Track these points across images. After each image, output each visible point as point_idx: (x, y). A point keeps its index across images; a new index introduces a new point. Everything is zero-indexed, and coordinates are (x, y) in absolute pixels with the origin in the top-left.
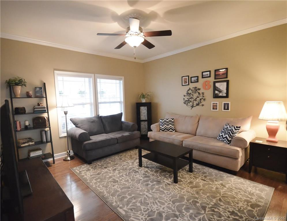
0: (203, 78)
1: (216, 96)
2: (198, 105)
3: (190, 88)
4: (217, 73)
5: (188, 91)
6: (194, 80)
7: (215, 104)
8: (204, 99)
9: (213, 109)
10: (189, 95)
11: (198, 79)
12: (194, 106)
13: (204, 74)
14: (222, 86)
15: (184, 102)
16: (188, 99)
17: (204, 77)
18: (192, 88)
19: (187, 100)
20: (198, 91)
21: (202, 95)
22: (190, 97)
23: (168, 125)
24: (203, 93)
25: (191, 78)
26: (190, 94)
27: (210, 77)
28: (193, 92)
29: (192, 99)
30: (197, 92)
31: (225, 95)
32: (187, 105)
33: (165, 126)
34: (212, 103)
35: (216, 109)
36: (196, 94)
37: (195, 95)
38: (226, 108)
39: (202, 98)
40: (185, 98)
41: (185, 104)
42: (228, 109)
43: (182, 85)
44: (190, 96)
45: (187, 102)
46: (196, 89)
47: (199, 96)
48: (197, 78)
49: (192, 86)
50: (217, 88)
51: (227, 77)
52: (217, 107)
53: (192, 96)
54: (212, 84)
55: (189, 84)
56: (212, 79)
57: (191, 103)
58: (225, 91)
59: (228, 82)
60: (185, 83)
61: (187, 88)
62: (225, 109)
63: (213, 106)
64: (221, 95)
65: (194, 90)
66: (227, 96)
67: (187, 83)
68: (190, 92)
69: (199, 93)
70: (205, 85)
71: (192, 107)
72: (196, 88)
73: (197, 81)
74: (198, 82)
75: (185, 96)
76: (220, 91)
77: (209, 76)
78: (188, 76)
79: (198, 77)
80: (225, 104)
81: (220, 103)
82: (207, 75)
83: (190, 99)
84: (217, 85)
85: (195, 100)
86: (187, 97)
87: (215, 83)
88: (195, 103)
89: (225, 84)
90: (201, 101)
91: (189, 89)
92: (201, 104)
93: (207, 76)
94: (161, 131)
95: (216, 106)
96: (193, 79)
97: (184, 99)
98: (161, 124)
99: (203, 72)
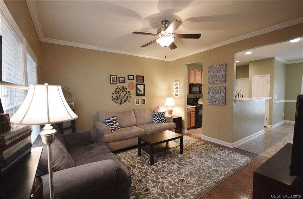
0: (128, 80)
1: (138, 95)
2: (125, 101)
3: (118, 87)
4: (138, 78)
5: (116, 89)
6: (122, 81)
7: (138, 100)
8: (130, 97)
9: (137, 104)
10: (117, 93)
11: (125, 80)
12: (122, 102)
13: (129, 76)
14: (141, 87)
15: (113, 100)
16: (116, 96)
17: (129, 79)
18: (120, 87)
19: (116, 97)
20: (126, 90)
21: (128, 93)
22: (119, 95)
23: (116, 123)
24: (129, 92)
25: (119, 78)
26: (118, 92)
27: (133, 80)
28: (121, 91)
29: (120, 97)
30: (125, 91)
31: (143, 94)
32: (116, 102)
34: (136, 99)
35: (138, 104)
36: (123, 92)
37: (123, 94)
38: (144, 102)
39: (129, 96)
40: (113, 95)
41: (114, 101)
42: (145, 103)
43: (111, 84)
44: (118, 94)
45: (115, 100)
46: (124, 89)
47: (126, 94)
48: (124, 79)
49: (120, 85)
50: (138, 88)
51: (143, 82)
52: (139, 102)
53: (120, 94)
54: (135, 85)
55: (117, 84)
56: (135, 82)
57: (119, 101)
58: (143, 91)
59: (144, 85)
60: (114, 82)
61: (115, 87)
62: (143, 103)
63: (136, 101)
64: (141, 93)
65: (122, 89)
66: (144, 95)
67: (115, 82)
68: (118, 90)
69: (126, 92)
70: (130, 85)
71: (121, 103)
72: (123, 87)
73: (124, 81)
74: (125, 82)
75: (113, 94)
76: (140, 91)
77: (133, 79)
78: (116, 76)
79: (125, 78)
80: (143, 100)
81: (140, 98)
82: (132, 78)
83: (118, 97)
84: (138, 86)
85: (123, 97)
86: (115, 95)
87: (137, 85)
88: (123, 100)
89: (143, 86)
90: (128, 98)
91: (117, 88)
92: (128, 101)
93: (131, 79)
94: (113, 131)
95: (138, 101)
96: (121, 79)
97: (112, 97)
98: (110, 123)
99: (128, 75)
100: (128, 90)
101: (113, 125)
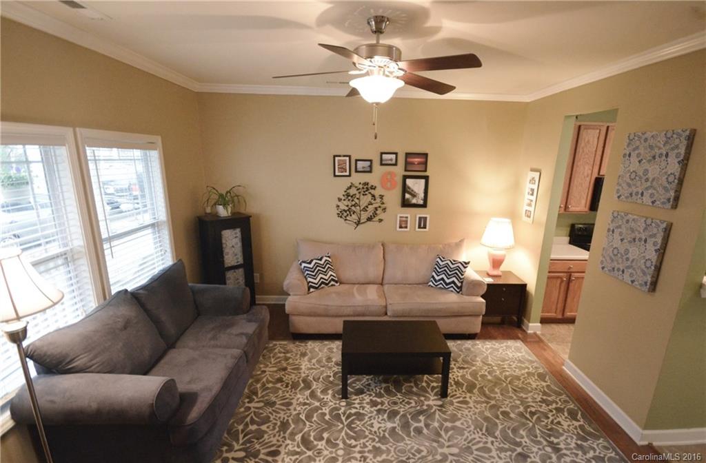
0: (382, 164)
1: (405, 204)
2: (369, 219)
3: (352, 183)
4: (409, 160)
5: (347, 189)
6: (363, 168)
7: (404, 219)
8: (384, 209)
9: (401, 227)
10: (350, 198)
11: (371, 166)
12: (362, 221)
13: (385, 156)
14: (417, 186)
15: (338, 214)
16: (347, 206)
17: (383, 162)
18: (357, 185)
19: (346, 208)
20: (372, 191)
21: (378, 200)
22: (353, 203)
23: (325, 273)
24: (381, 197)
25: (357, 160)
26: (352, 197)
27: (395, 164)
28: (359, 193)
29: (358, 207)
30: (370, 193)
31: (421, 202)
32: (346, 220)
33: (321, 276)
34: (399, 215)
35: (406, 227)
36: (366, 196)
37: (365, 200)
38: (422, 226)
39: (380, 207)
40: (339, 204)
41: (341, 217)
42: (425, 227)
43: (335, 176)
44: (352, 201)
45: (345, 214)
46: (367, 188)
47: (373, 201)
48: (369, 163)
49: (358, 179)
50: (409, 188)
51: (425, 171)
52: (407, 224)
53: (357, 201)
54: (399, 180)
55: (350, 176)
56: (399, 170)
57: (354, 217)
58: (422, 195)
59: (426, 178)
60: (342, 172)
61: (346, 182)
62: (420, 227)
63: (400, 221)
64: (414, 201)
65: (363, 188)
66: (424, 205)
67: (346, 172)
68: (353, 191)
69: (373, 196)
70: (385, 180)
71: (358, 223)
72: (366, 184)
73: (368, 169)
74: (370, 172)
75: (340, 200)
76: (414, 195)
77: (394, 162)
78: (350, 156)
79: (371, 161)
80: (420, 218)
81: (412, 215)
82: (391, 160)
83: (353, 208)
84: (409, 182)
85: (365, 209)
86: (346, 203)
87: (405, 177)
88: (364, 216)
89: (423, 181)
90: (377, 212)
91: (351, 186)
92: (377, 219)
93: (390, 162)
94: (312, 290)
95: (407, 221)
96: (360, 165)
97: (338, 206)
98: (308, 272)
99: (382, 153)
100: (377, 193)
101: (314, 276)
